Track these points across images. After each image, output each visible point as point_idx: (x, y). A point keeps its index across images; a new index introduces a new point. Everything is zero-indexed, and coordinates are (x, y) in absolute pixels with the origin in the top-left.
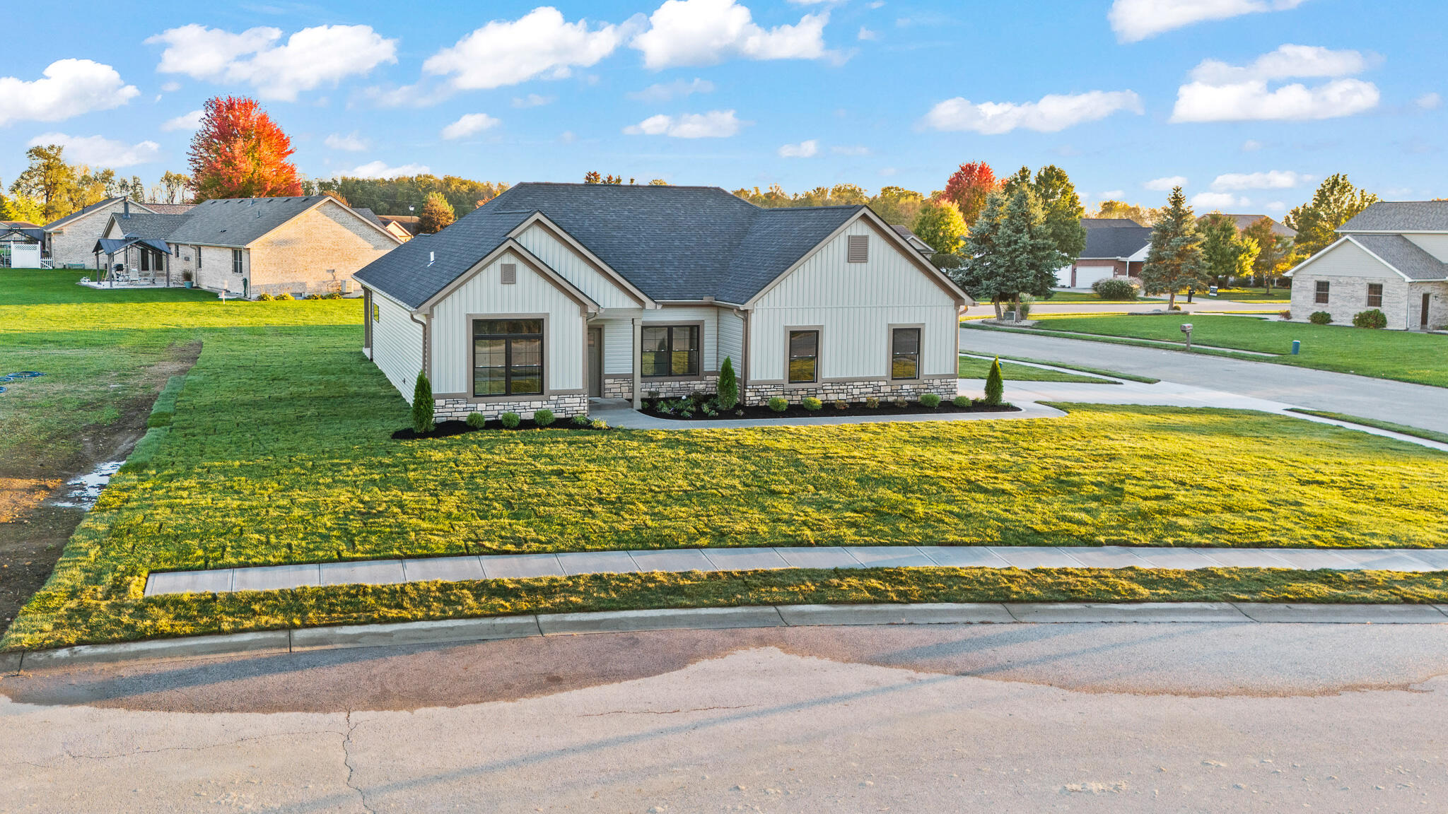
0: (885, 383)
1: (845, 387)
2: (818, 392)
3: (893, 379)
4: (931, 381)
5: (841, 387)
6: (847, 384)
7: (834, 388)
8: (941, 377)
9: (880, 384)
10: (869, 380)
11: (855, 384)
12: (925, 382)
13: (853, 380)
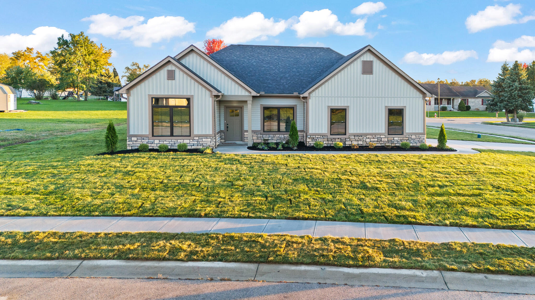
0: (384, 136)
1: (362, 138)
2: (347, 140)
3: (388, 134)
4: (410, 136)
5: (359, 138)
6: (363, 136)
7: (355, 138)
8: (415, 134)
9: (382, 137)
10: (375, 134)
11: (367, 136)
12: (407, 136)
13: (366, 135)
